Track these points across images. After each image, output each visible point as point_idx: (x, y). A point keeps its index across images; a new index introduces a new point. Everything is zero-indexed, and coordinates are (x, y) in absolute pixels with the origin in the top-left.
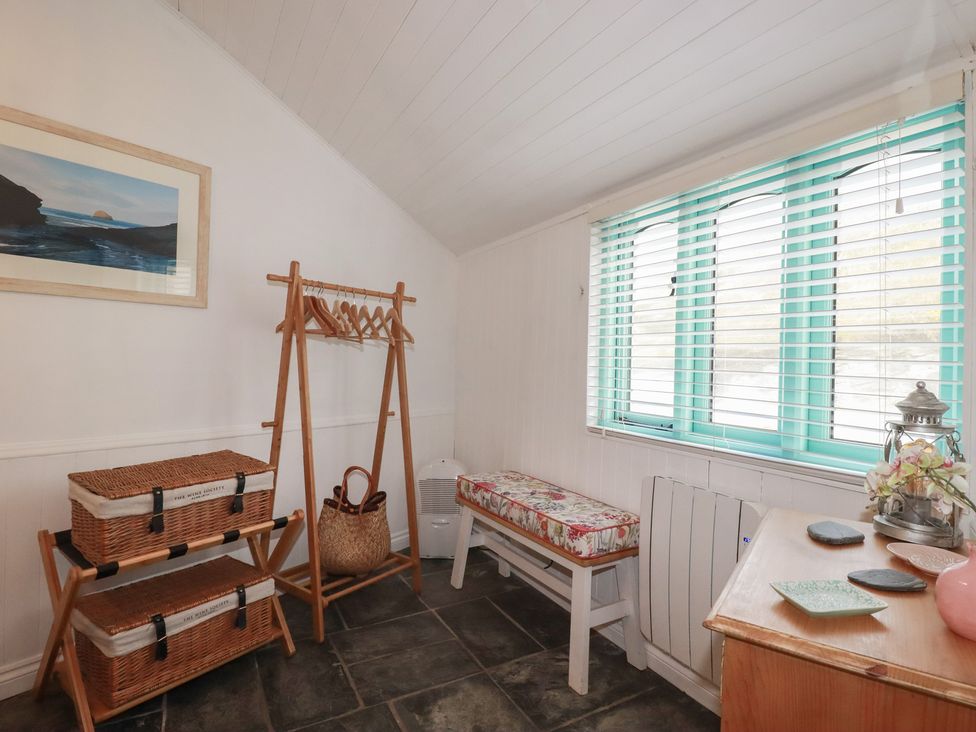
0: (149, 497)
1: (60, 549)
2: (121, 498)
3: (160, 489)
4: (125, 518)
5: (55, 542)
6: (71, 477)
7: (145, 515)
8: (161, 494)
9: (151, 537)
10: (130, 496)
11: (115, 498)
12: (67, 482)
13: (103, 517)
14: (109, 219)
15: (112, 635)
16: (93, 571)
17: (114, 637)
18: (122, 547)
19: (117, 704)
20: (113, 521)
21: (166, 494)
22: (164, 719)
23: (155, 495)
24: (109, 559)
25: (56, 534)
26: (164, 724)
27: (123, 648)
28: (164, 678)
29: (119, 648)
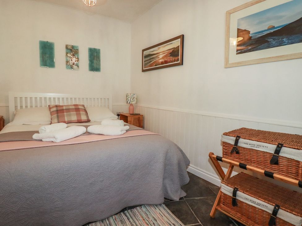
0: (234, 139)
3: (240, 137)
4: (229, 144)
7: (232, 145)
8: (239, 139)
14: (274, 27)
16: (215, 156)
19: (221, 208)
21: (241, 140)
23: (237, 139)
27: (224, 190)
28: (238, 215)
29: (223, 190)
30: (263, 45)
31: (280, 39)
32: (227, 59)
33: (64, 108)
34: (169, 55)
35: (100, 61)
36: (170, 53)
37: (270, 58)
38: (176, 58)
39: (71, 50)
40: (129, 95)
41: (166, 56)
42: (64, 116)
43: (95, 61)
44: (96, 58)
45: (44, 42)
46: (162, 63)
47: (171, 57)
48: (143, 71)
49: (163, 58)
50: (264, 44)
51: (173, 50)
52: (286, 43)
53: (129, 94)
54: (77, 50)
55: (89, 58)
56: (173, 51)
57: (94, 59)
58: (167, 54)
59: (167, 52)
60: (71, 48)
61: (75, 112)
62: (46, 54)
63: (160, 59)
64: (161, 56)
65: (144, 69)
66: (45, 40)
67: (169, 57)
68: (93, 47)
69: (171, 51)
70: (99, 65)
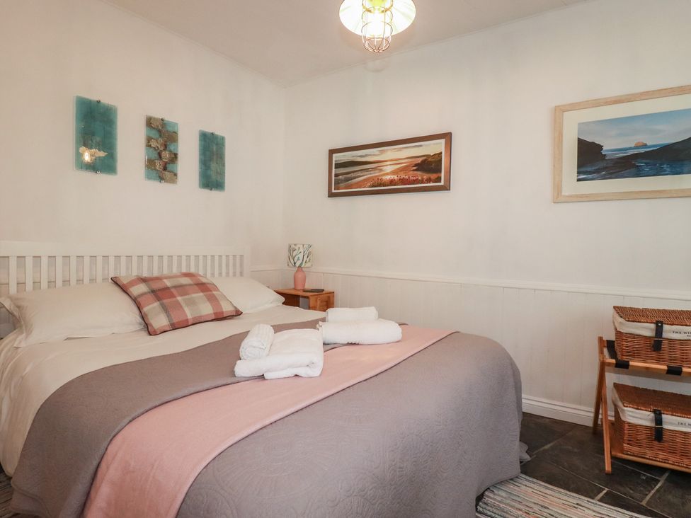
0: (653, 326)
1: (608, 349)
2: (633, 321)
3: (662, 323)
4: (637, 335)
5: (606, 345)
6: (614, 307)
7: (650, 337)
8: (662, 326)
9: (654, 354)
10: (639, 322)
11: (629, 321)
12: (612, 311)
13: (622, 331)
14: (645, 146)
15: (625, 406)
16: (613, 361)
17: (626, 408)
18: (634, 354)
19: (625, 452)
20: (629, 335)
21: (666, 327)
22: (659, 485)
23: (657, 326)
24: (625, 358)
25: (607, 341)
26: (657, 487)
27: (631, 418)
28: (661, 456)
29: (629, 418)
30: (628, 171)
31: (658, 165)
32: (558, 188)
33: (168, 283)
34: (415, 168)
35: (224, 165)
36: (416, 165)
37: (641, 192)
38: (433, 176)
39: (160, 131)
40: (299, 248)
41: (404, 169)
42: (179, 305)
43: (213, 166)
44: (215, 157)
45: (90, 102)
46: (392, 182)
47: (419, 173)
48: (331, 195)
49: (394, 172)
50: (630, 169)
51: (426, 160)
52: (667, 172)
53: (298, 246)
54: (175, 133)
55: (200, 155)
56: (423, 162)
57: (211, 160)
58: (407, 166)
59: (406, 161)
60: (160, 128)
61: (201, 294)
62: (93, 134)
63: (387, 174)
64: (389, 169)
65: (333, 191)
66: (93, 97)
67: (411, 172)
68: (209, 129)
69: (419, 160)
70: (222, 174)
